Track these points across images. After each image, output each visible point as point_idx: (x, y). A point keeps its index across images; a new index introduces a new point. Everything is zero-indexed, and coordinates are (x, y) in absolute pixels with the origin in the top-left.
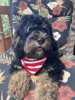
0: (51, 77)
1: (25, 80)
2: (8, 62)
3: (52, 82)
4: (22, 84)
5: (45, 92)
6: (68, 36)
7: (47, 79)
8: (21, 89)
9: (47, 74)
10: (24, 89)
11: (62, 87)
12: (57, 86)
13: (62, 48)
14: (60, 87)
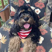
0: (33, 40)
1: (18, 42)
2: (8, 30)
3: (33, 44)
4: (16, 45)
5: (29, 50)
6: (45, 12)
7: (30, 42)
8: (15, 48)
9: (30, 39)
10: (17, 48)
11: (39, 46)
12: (35, 46)
13: (41, 19)
14: (38, 46)
